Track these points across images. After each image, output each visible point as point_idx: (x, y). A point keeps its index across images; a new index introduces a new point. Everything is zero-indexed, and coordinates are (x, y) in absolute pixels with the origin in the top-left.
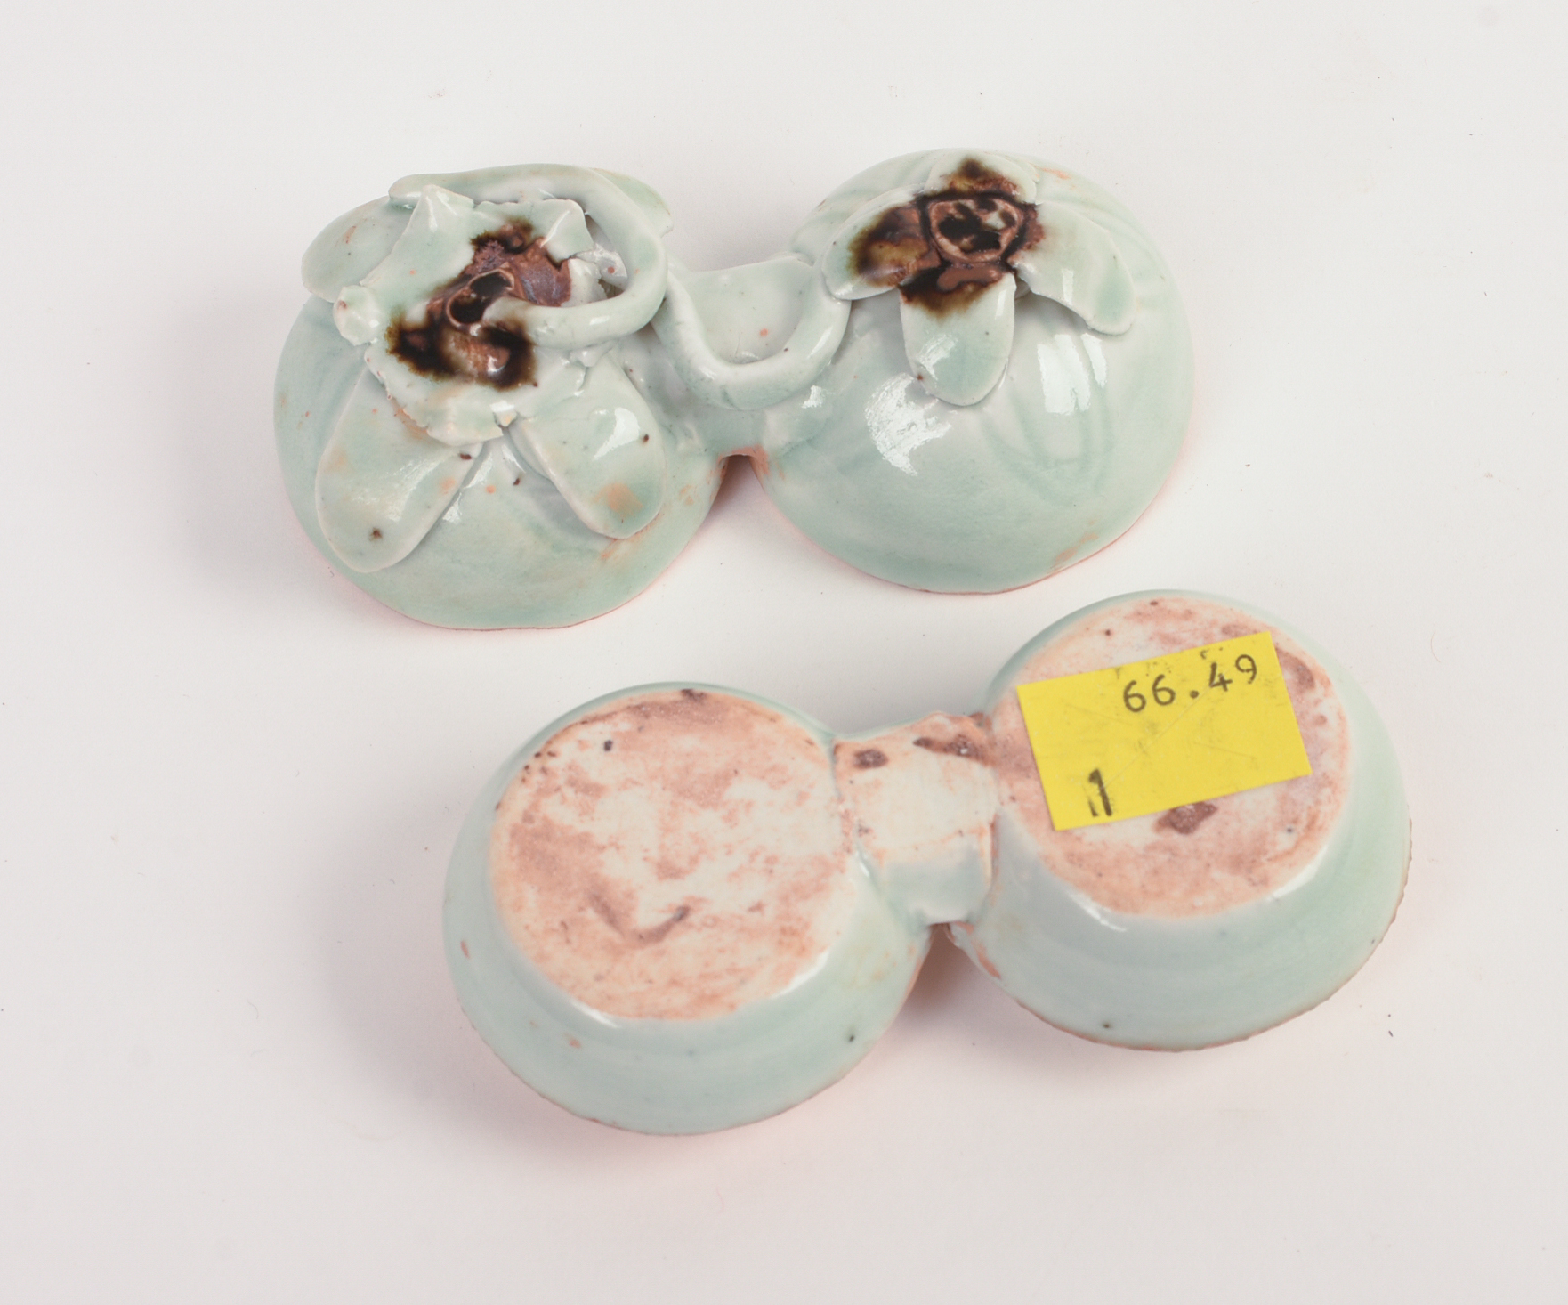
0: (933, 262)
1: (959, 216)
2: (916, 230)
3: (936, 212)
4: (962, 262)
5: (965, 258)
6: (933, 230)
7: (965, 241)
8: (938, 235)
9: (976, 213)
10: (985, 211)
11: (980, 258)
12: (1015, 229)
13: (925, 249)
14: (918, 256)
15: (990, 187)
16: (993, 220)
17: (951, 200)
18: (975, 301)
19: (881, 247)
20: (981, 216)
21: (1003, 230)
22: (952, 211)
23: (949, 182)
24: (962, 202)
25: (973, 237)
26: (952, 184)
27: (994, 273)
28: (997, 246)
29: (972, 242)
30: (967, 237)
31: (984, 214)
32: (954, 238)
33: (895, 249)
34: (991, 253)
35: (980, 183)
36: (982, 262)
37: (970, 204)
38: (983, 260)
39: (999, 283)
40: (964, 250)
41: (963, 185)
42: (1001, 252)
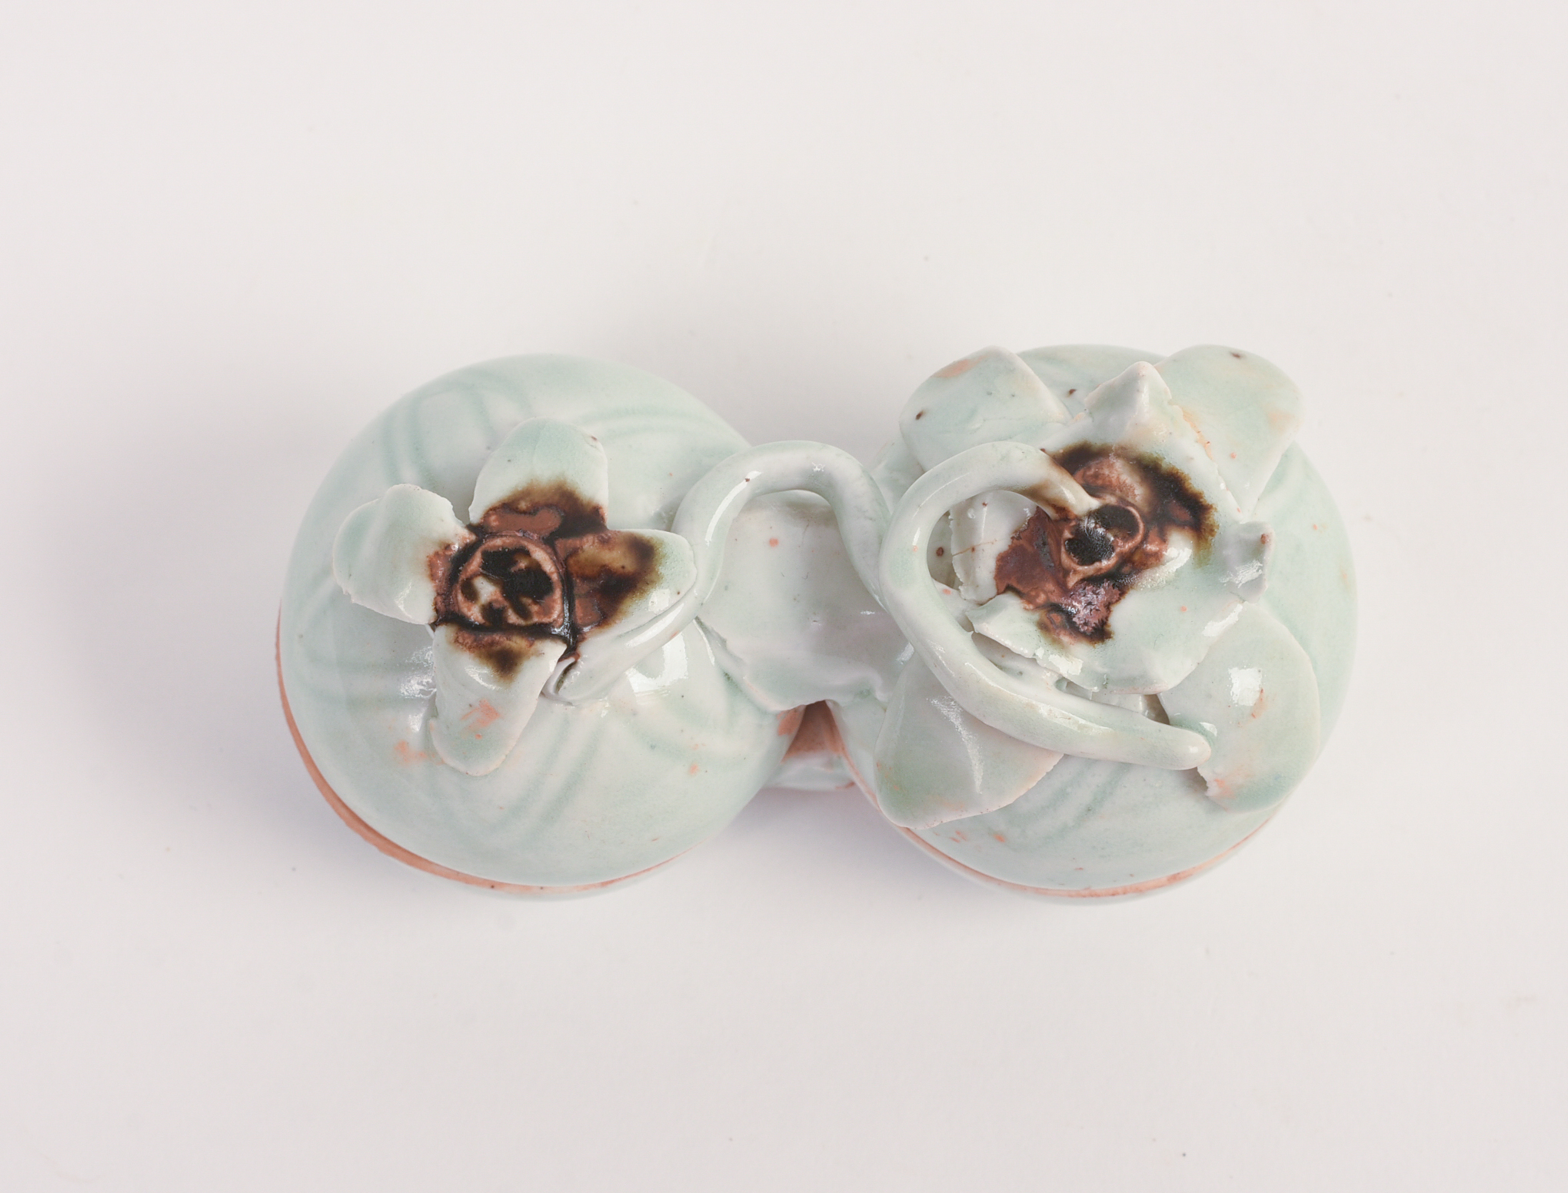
0: (564, 544)
1: (527, 601)
2: (581, 587)
3: (553, 608)
4: (531, 541)
5: (525, 543)
6: (560, 584)
7: (523, 564)
8: (555, 577)
9: (506, 604)
10: (496, 606)
11: (508, 541)
12: (463, 577)
13: (571, 561)
14: (580, 552)
15: (487, 638)
16: (487, 590)
17: (535, 625)
18: (520, 489)
19: (623, 567)
20: (501, 599)
21: (476, 575)
22: (535, 608)
23: (534, 647)
24: (521, 622)
25: (513, 570)
26: (531, 645)
27: (494, 521)
28: (486, 555)
29: (515, 563)
30: (521, 570)
31: (496, 601)
32: (536, 569)
33: (607, 562)
34: (495, 546)
35: (498, 643)
36: (506, 536)
37: (513, 618)
38: (504, 539)
39: (487, 509)
40: (526, 553)
41: (517, 643)
42: (483, 548)
